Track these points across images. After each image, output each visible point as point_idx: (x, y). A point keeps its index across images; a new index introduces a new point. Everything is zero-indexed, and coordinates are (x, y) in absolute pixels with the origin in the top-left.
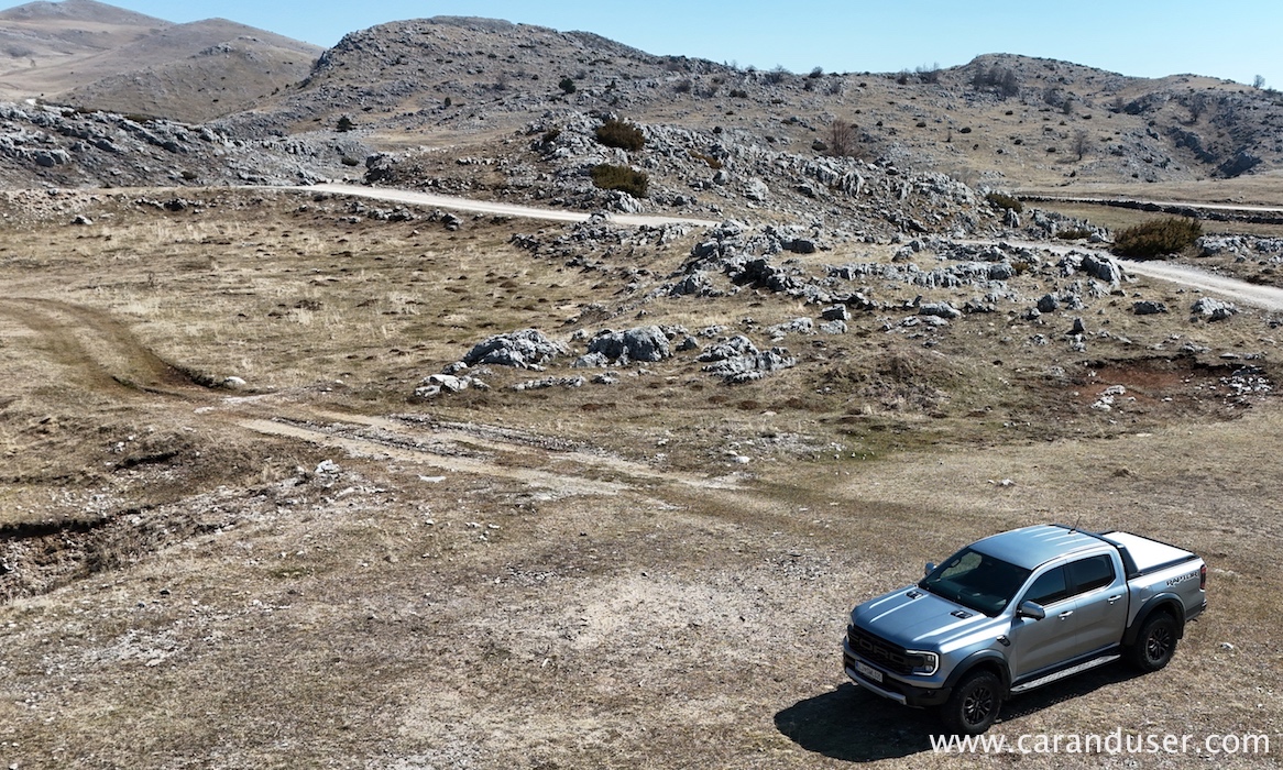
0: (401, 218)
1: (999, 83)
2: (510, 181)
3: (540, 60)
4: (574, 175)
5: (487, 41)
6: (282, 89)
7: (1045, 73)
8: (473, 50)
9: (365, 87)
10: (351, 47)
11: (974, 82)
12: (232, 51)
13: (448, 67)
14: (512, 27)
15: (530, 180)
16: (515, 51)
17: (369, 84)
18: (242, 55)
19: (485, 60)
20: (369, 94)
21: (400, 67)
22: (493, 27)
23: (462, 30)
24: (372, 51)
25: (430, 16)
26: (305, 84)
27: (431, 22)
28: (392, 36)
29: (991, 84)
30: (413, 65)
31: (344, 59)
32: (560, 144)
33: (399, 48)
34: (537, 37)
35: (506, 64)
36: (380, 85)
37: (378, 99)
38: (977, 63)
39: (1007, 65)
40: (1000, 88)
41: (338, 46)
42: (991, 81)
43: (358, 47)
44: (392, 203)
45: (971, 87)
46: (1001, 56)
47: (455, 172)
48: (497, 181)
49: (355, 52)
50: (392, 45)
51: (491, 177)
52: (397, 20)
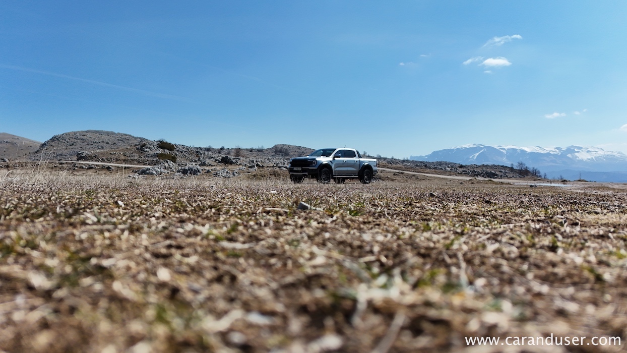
0: (92, 168)
1: (283, 152)
2: (129, 158)
3: (125, 144)
4: (151, 156)
5: (106, 138)
6: (28, 154)
7: (297, 150)
8: (101, 141)
9: (60, 153)
10: (55, 139)
11: (275, 152)
12: (9, 142)
13: (91, 146)
14: (115, 134)
15: (136, 158)
16: (116, 142)
17: (61, 152)
18: (12, 143)
19: (105, 144)
20: (61, 155)
21: (73, 146)
22: (108, 134)
23: (97, 134)
24: (63, 141)
25: (86, 130)
26: (37, 152)
27: (86, 132)
28: (71, 136)
29: (281, 153)
30: (78, 146)
31: (53, 144)
32: (146, 148)
33: (74, 140)
34: (125, 137)
35: (112, 145)
36: (65, 152)
37: (64, 157)
38: (276, 147)
39: (285, 147)
40: (284, 154)
41: (51, 139)
42: (281, 151)
43: (58, 140)
44: (88, 164)
45: (274, 153)
46: (283, 145)
47: (110, 156)
48: (125, 158)
49: (57, 141)
50: (71, 139)
51: (123, 158)
52: (74, 131)
